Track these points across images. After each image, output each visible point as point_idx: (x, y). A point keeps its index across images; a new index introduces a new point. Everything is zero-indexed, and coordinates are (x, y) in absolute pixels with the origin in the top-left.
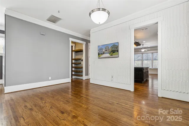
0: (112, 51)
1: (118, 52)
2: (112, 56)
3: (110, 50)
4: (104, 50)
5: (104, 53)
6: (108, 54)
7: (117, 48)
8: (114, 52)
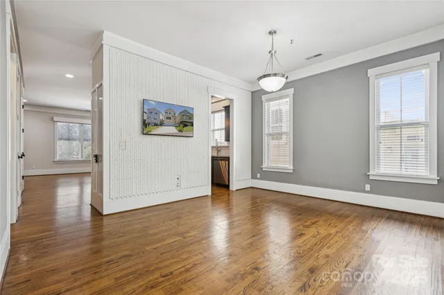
0: (181, 122)
1: (192, 125)
2: (180, 134)
3: (178, 120)
4: (161, 117)
5: (161, 124)
6: (174, 128)
7: (190, 118)
8: (185, 126)
